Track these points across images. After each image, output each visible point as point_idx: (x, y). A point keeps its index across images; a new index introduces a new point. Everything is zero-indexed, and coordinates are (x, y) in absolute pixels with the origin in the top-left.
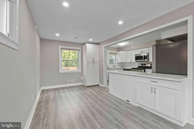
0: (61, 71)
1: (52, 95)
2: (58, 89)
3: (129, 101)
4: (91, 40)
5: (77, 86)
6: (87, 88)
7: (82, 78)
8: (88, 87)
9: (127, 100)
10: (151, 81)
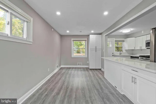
0: (72, 56)
1: (64, 71)
2: (70, 68)
3: (116, 88)
4: (92, 32)
5: (83, 68)
6: (89, 70)
7: (88, 62)
8: (91, 69)
9: (115, 86)
10: (132, 70)
